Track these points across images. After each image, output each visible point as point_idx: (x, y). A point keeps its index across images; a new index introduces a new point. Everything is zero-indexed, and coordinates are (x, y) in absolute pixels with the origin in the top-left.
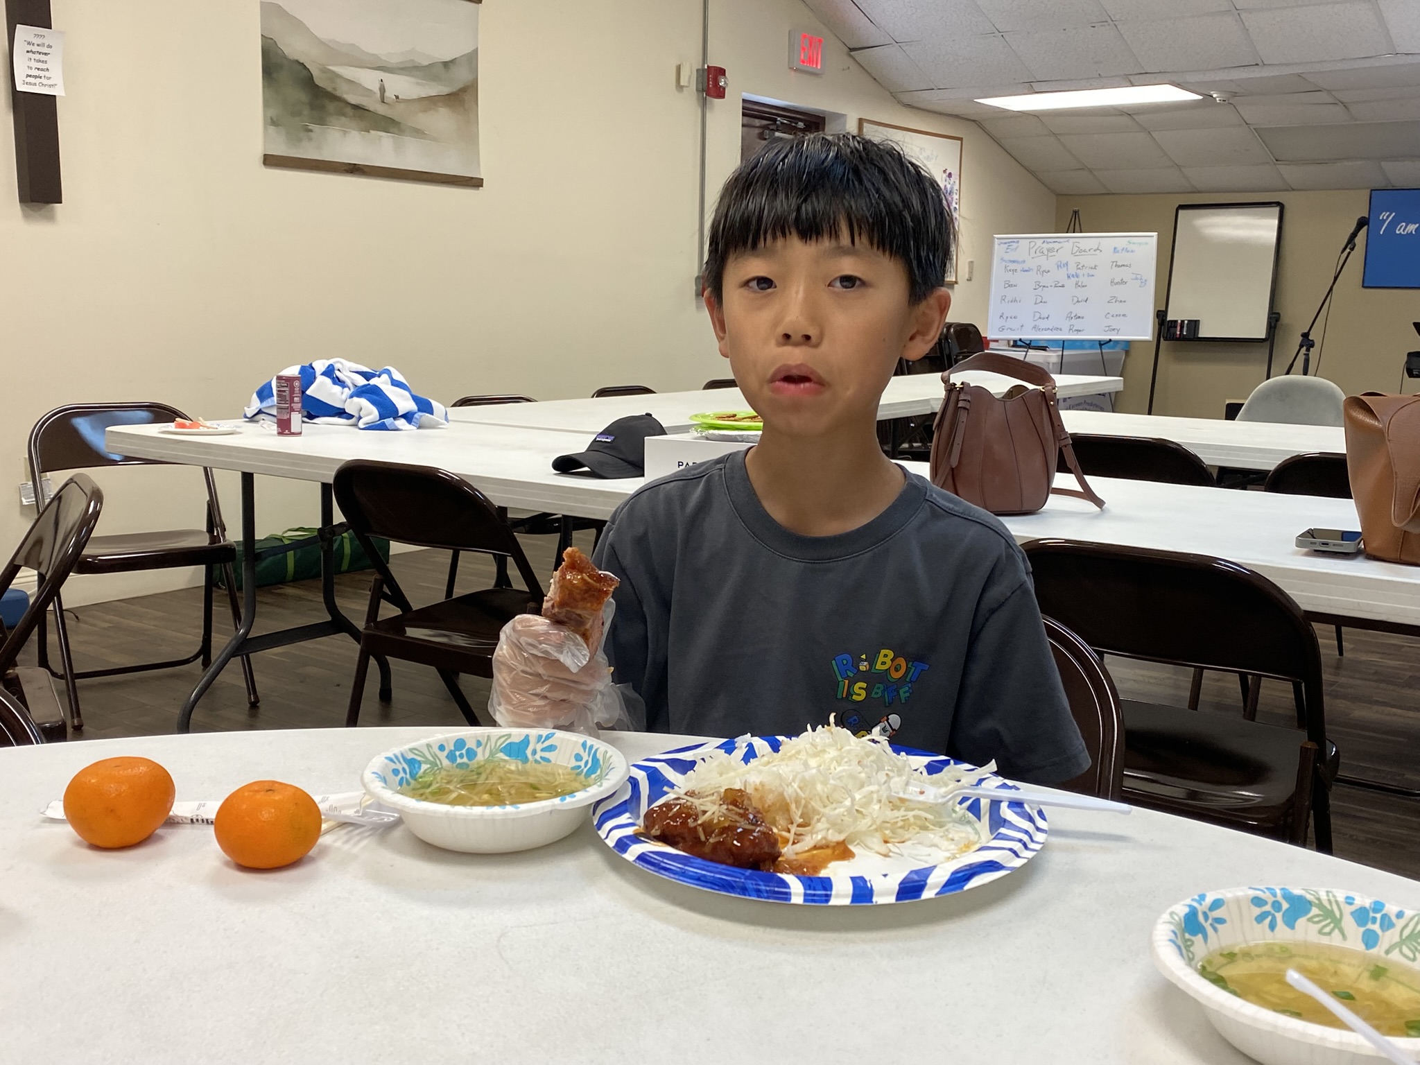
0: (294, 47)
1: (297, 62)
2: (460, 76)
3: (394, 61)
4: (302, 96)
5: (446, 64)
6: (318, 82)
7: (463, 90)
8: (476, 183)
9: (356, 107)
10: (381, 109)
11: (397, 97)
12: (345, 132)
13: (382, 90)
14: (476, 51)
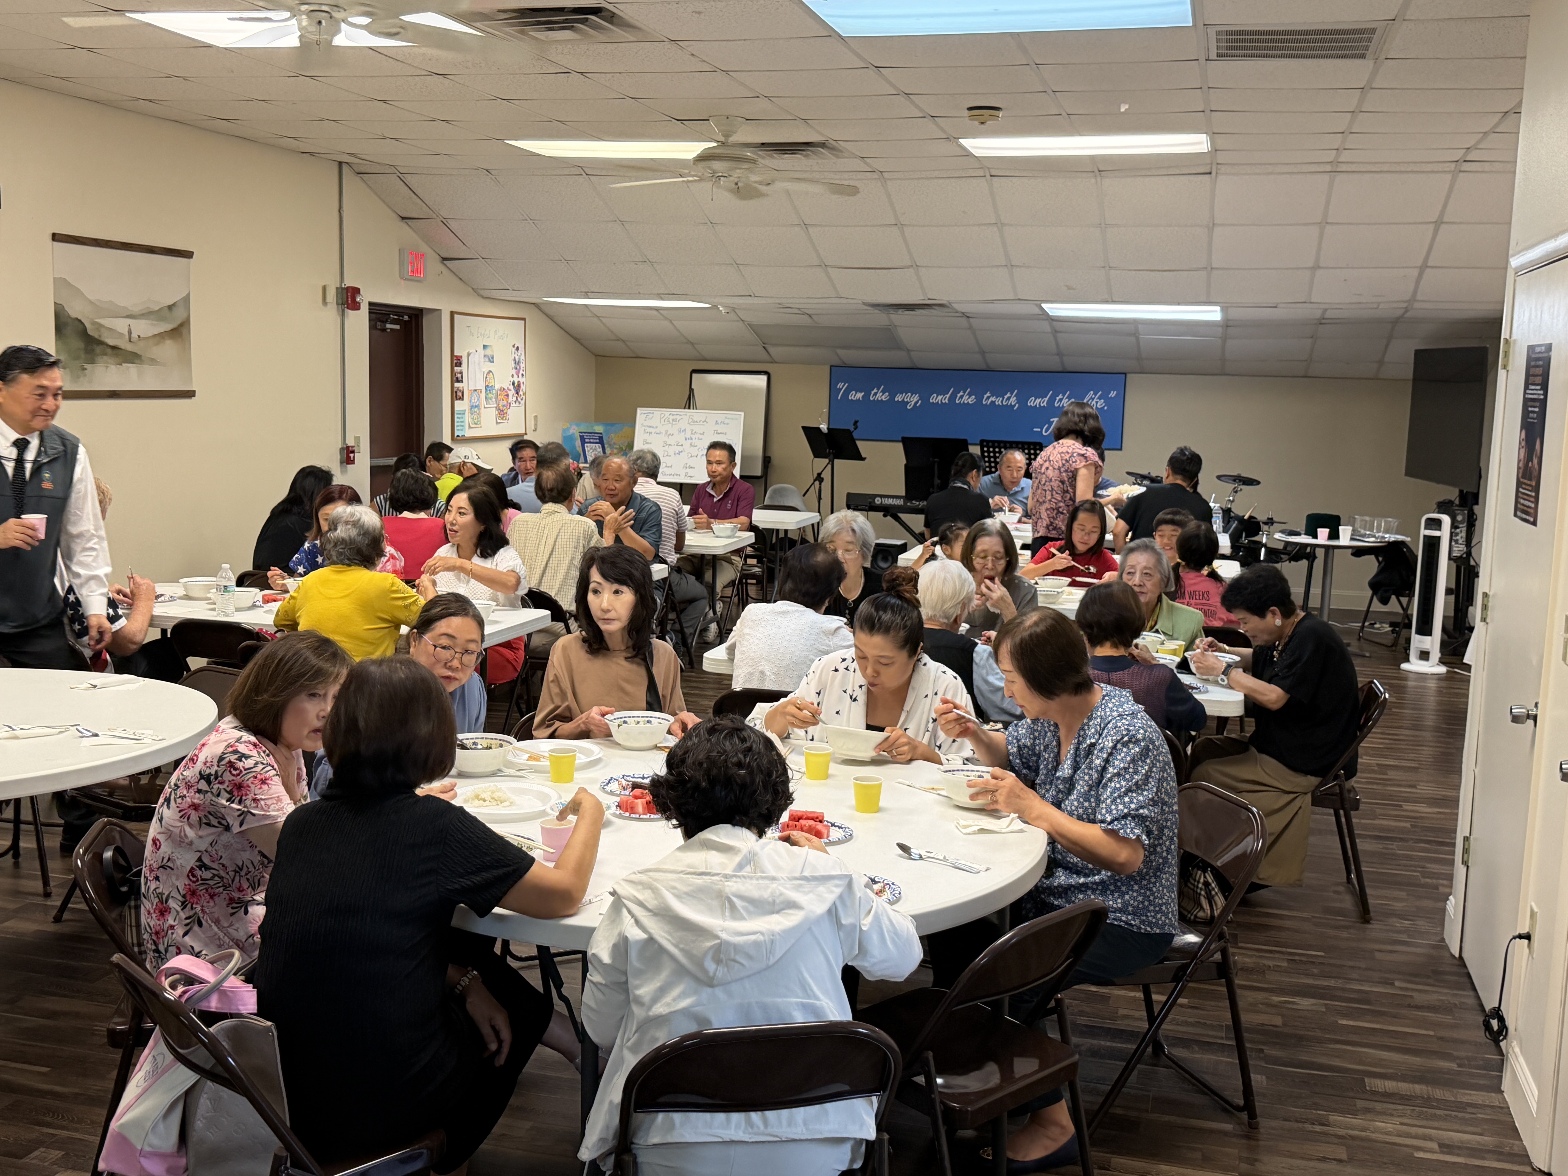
0: (75, 310)
1: (77, 319)
2: (179, 316)
3: (137, 310)
4: (81, 345)
5: (170, 307)
6: (90, 332)
7: (181, 325)
8: (190, 394)
9: (114, 348)
10: (129, 347)
11: (139, 336)
12: (107, 367)
13: (130, 332)
14: (188, 295)
